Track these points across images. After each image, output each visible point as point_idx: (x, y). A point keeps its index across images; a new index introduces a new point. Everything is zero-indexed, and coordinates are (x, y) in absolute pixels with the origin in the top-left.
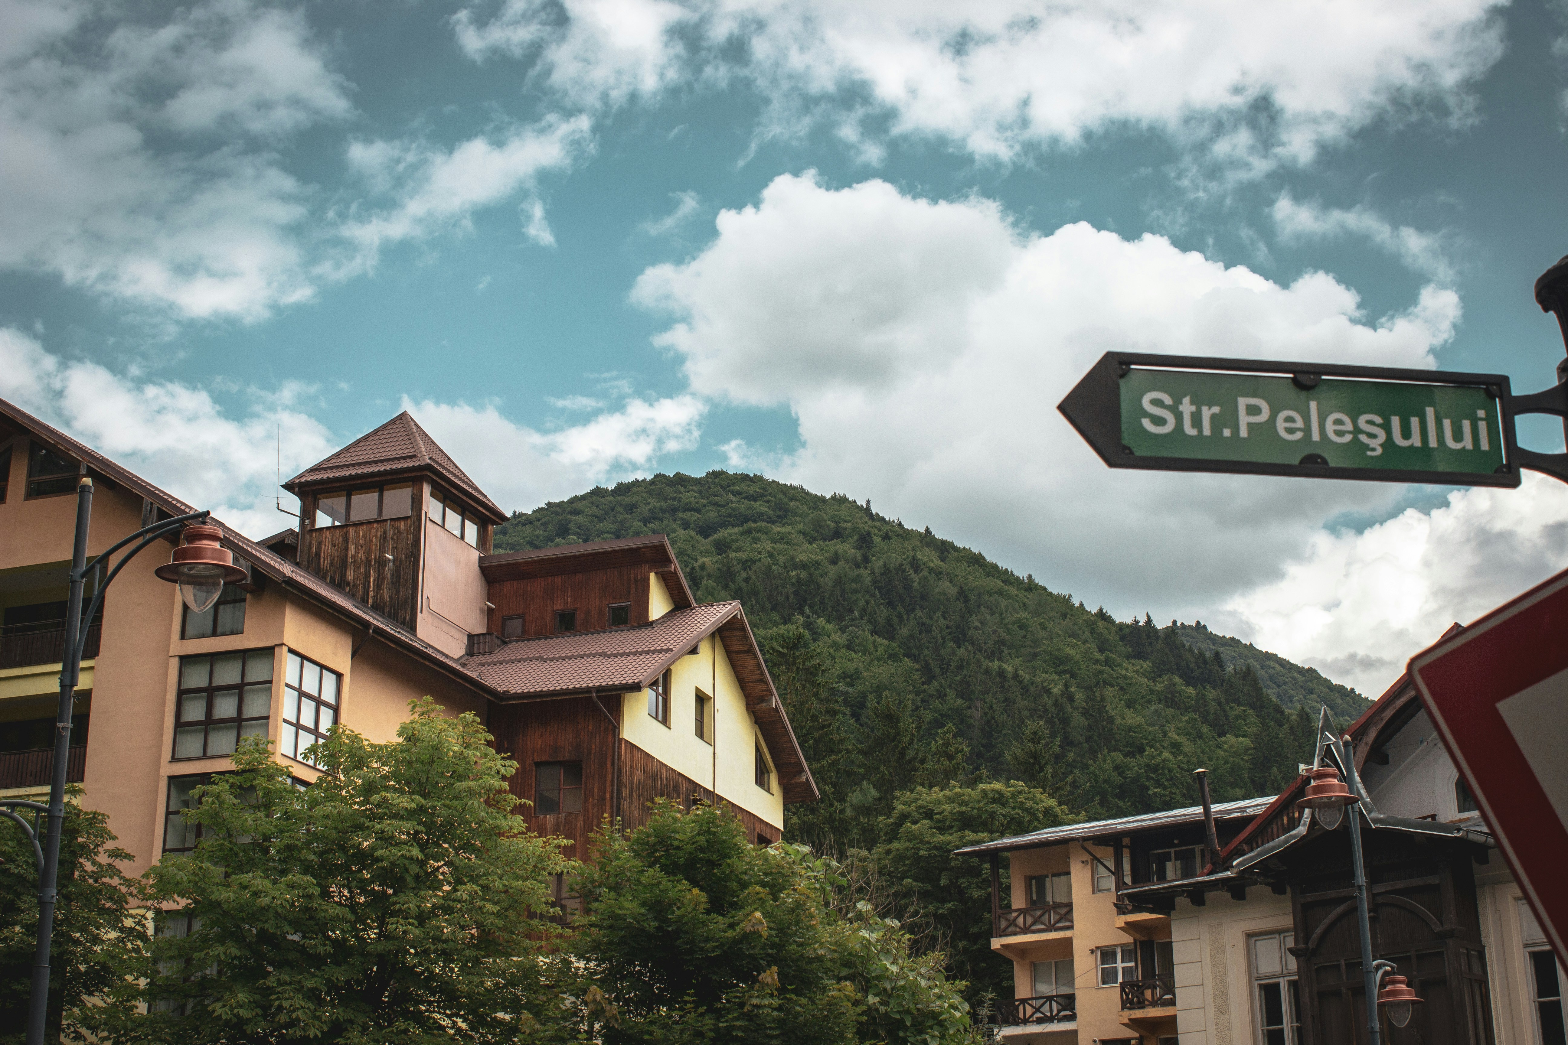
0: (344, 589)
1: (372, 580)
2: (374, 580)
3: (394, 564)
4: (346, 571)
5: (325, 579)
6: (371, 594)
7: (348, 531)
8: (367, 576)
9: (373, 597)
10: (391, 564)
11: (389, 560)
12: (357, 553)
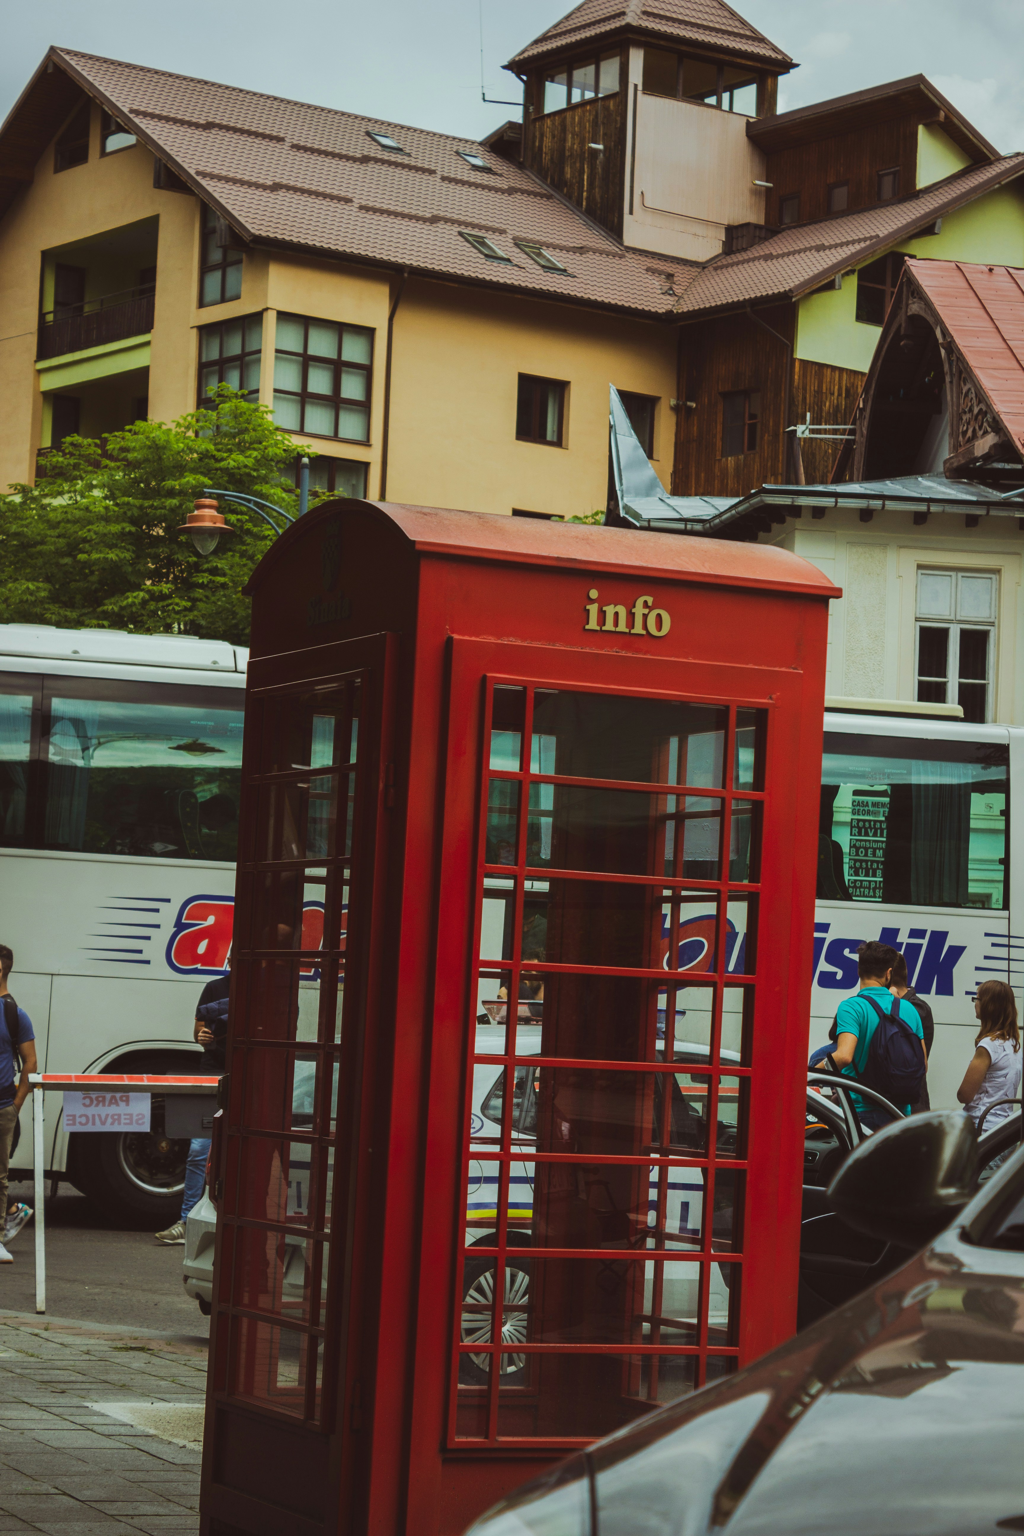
0: (562, 191)
1: (585, 177)
2: (588, 177)
3: (604, 155)
4: (564, 168)
5: (546, 180)
6: (585, 194)
7: (565, 118)
8: (582, 172)
9: (588, 198)
10: (601, 155)
11: (600, 150)
12: (573, 144)
